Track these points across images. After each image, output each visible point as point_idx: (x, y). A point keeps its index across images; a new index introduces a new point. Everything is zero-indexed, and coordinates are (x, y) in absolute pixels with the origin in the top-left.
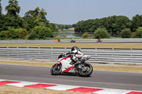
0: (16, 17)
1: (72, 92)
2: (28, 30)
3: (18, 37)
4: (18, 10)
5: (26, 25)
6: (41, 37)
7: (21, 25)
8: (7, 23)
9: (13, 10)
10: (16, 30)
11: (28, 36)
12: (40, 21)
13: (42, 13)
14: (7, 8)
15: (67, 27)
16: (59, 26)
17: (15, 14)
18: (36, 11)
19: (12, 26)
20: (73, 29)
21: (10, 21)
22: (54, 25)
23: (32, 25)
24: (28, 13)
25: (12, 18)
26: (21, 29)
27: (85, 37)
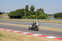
0: (33, 11)
1: (55, 39)
2: (37, 16)
3: (34, 18)
4: (34, 9)
5: (36, 14)
6: (42, 19)
7: (35, 14)
8: (30, 13)
9: (32, 9)
10: (33, 16)
11: (37, 18)
12: (42, 13)
13: (42, 10)
14: (30, 8)
15: (51, 15)
16: (48, 15)
17: (33, 10)
18: (40, 9)
19: (32, 14)
20: (53, 16)
21: (31, 13)
22: (46, 14)
23: (39, 14)
24: (38, 10)
25: (32, 12)
26: (35, 16)
27: (58, 19)
